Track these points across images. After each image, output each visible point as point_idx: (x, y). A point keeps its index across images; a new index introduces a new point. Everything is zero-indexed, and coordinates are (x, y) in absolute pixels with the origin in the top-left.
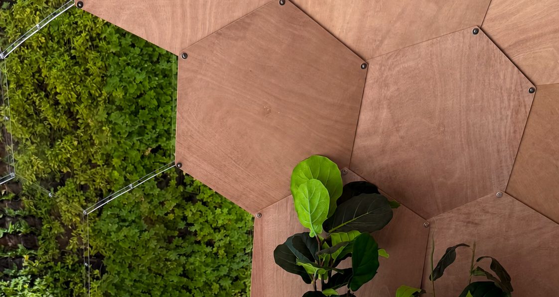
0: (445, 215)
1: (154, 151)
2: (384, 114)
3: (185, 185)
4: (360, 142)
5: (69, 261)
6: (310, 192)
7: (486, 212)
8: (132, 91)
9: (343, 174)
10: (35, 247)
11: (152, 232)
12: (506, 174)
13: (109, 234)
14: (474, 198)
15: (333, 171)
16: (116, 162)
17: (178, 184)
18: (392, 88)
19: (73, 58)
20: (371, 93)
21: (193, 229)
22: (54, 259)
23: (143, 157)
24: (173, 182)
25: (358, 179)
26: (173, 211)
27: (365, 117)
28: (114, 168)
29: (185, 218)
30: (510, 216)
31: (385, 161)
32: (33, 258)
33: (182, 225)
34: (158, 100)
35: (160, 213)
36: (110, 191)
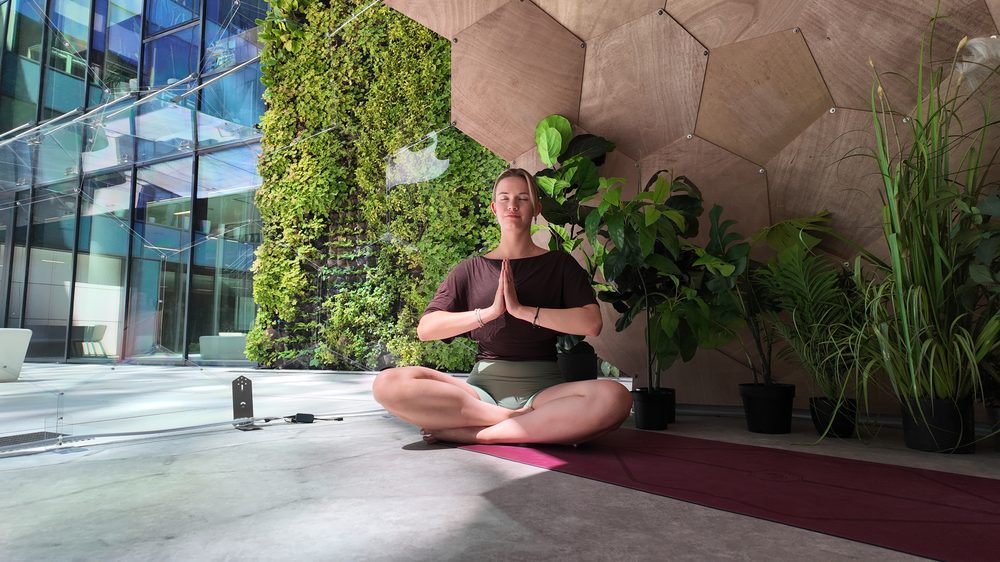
0: (651, 156)
1: (458, 190)
2: (600, 81)
3: (480, 214)
4: (584, 105)
5: (397, 273)
6: (548, 137)
7: (680, 151)
8: (443, 151)
9: (573, 129)
10: (375, 266)
11: (457, 247)
12: (693, 120)
13: (426, 250)
14: (671, 141)
15: (565, 124)
16: (432, 200)
17: (475, 214)
18: (604, 61)
19: (405, 133)
20: (589, 66)
21: (485, 243)
22: (387, 273)
23: (450, 195)
24: (472, 212)
25: (585, 132)
26: (471, 233)
27: (587, 85)
28: (431, 205)
29: (480, 237)
30: (699, 152)
31: (603, 117)
32: (373, 273)
33: (478, 242)
34: (462, 157)
35: (463, 233)
36: (428, 221)
